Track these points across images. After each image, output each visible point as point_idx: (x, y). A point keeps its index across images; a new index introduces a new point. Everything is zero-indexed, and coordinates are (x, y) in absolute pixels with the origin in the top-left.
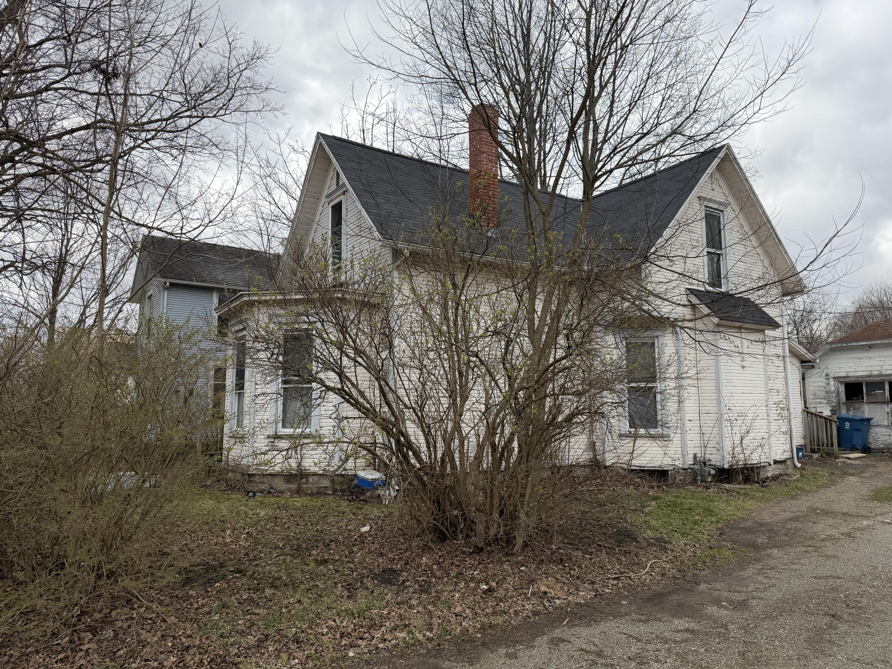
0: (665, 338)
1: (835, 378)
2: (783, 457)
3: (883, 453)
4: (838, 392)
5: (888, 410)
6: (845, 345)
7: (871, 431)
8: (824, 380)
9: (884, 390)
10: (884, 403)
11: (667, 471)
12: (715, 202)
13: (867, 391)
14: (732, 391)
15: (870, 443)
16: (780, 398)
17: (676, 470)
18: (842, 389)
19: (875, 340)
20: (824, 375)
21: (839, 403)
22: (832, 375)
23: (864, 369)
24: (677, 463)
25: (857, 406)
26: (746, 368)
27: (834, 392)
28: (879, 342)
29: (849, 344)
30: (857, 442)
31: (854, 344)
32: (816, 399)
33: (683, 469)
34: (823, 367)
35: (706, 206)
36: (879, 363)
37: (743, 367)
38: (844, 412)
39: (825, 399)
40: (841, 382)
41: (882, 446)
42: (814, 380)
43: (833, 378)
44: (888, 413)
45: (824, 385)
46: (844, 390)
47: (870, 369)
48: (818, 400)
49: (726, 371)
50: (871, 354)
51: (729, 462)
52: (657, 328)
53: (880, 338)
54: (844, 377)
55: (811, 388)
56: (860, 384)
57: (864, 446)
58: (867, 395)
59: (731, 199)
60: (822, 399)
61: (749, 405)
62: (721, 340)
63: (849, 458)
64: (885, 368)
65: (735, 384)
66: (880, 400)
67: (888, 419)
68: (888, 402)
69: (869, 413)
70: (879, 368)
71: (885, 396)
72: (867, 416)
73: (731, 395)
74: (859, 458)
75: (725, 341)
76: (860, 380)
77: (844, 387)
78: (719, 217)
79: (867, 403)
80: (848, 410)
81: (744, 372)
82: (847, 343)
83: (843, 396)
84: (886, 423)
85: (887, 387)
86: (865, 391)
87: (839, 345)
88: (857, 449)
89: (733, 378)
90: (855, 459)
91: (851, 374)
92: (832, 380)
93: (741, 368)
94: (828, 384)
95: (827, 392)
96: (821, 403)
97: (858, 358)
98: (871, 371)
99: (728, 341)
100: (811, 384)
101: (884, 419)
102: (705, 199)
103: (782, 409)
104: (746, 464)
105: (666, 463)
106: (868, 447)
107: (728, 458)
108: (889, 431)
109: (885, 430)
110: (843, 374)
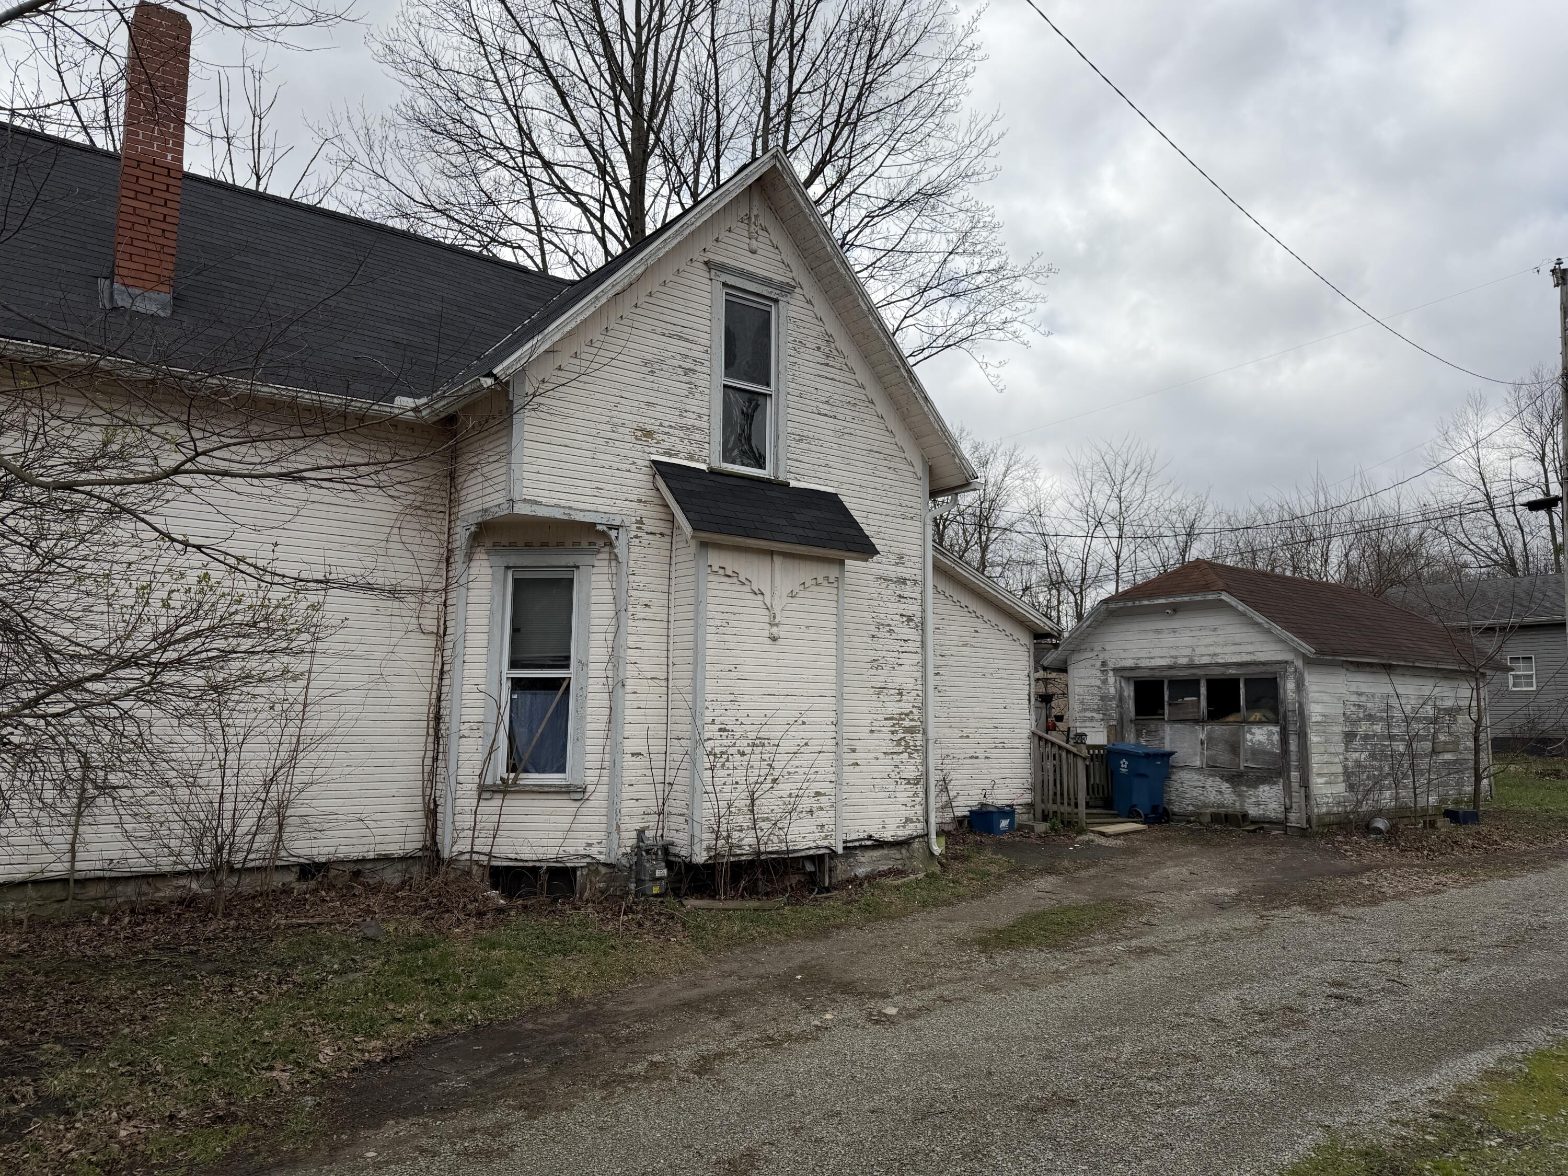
0: (595, 570)
1: (1115, 670)
2: (902, 834)
3: (1189, 822)
4: (1121, 699)
5: (1202, 736)
6: (1130, 604)
7: (1174, 777)
8: (1099, 674)
9: (1199, 696)
10: (1196, 721)
11: (574, 869)
12: (751, 277)
13: (1170, 698)
14: (734, 690)
15: (1170, 802)
16: (906, 707)
17: (594, 866)
18: (1129, 692)
19: (1180, 595)
20: (1098, 664)
21: (1121, 720)
22: (1111, 665)
23: (1164, 652)
24: (594, 851)
25: (1153, 727)
26: (780, 641)
27: (1114, 697)
28: (1186, 599)
29: (1137, 603)
30: (1142, 801)
31: (1146, 602)
32: (1085, 710)
33: (605, 865)
34: (1097, 647)
35: (725, 285)
36: (1187, 641)
37: (774, 639)
38: (1130, 739)
39: (1098, 711)
40: (1128, 679)
41: (1190, 808)
42: (1083, 673)
43: (1114, 670)
44: (1202, 743)
45: (1099, 683)
46: (1132, 694)
47: (1174, 653)
48: (1088, 714)
49: (717, 645)
50: (1175, 623)
51: (708, 849)
52: (576, 547)
53: (1189, 592)
54: (1131, 669)
55: (1077, 690)
56: (1159, 683)
57: (1155, 808)
58: (1170, 705)
59: (799, 274)
60: (1094, 711)
61: (785, 721)
62: (711, 578)
63: (1103, 834)
64: (1199, 651)
65: (746, 675)
66: (1190, 716)
67: (1202, 753)
68: (1203, 721)
69: (1172, 741)
70: (1188, 652)
71: (1199, 708)
72: (1167, 747)
73: (732, 697)
74: (1126, 833)
75: (726, 579)
76: (1157, 673)
77: (1132, 688)
78: (769, 313)
79: (1170, 721)
80: (1139, 734)
81: (776, 648)
82: (1134, 600)
83: (1131, 705)
84: (1198, 763)
85: (1203, 690)
86: (1166, 698)
87: (1121, 605)
88: (1139, 815)
89: (740, 660)
90: (1117, 835)
91: (1144, 663)
92: (1111, 673)
93: (768, 641)
94: (1105, 682)
95: (1102, 698)
96: (1092, 719)
97: (1156, 631)
98: (1176, 657)
99: (735, 580)
100: (1077, 680)
101: (1195, 754)
102: (723, 268)
103: (910, 730)
104: (759, 853)
105: (572, 850)
106: (1165, 809)
107: (707, 838)
108: (1202, 778)
109: (1196, 777)
110: (1129, 663)
